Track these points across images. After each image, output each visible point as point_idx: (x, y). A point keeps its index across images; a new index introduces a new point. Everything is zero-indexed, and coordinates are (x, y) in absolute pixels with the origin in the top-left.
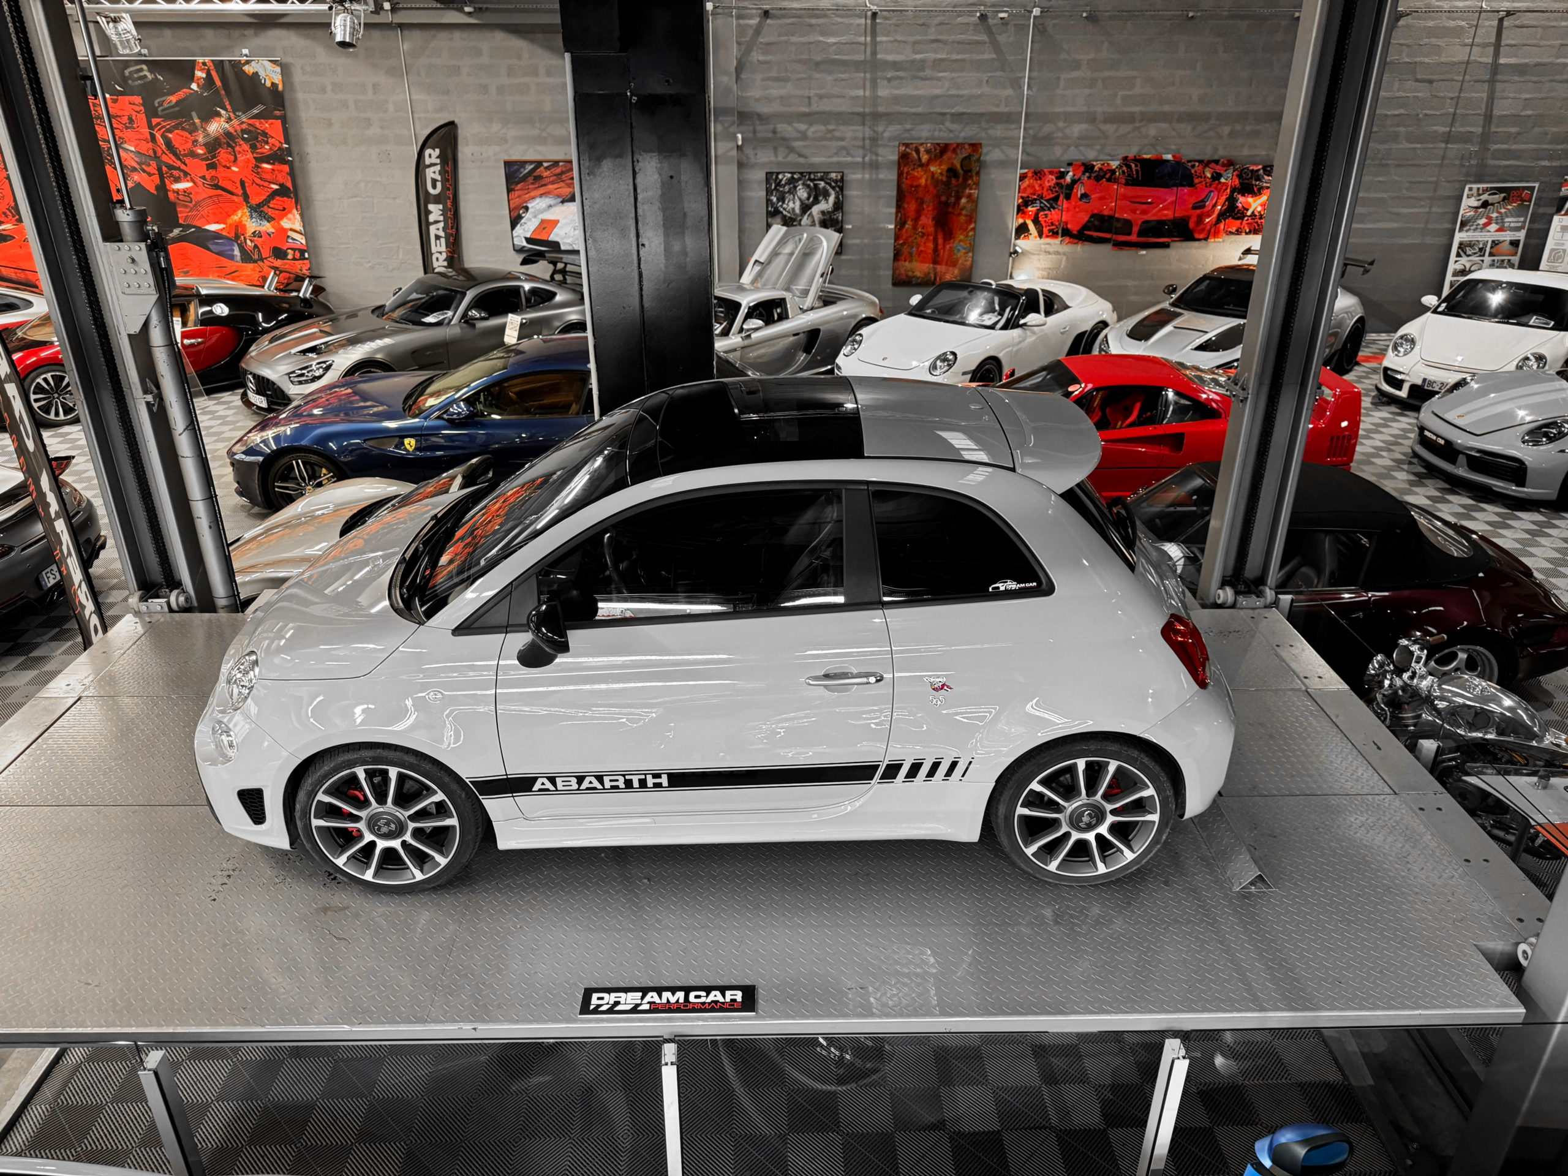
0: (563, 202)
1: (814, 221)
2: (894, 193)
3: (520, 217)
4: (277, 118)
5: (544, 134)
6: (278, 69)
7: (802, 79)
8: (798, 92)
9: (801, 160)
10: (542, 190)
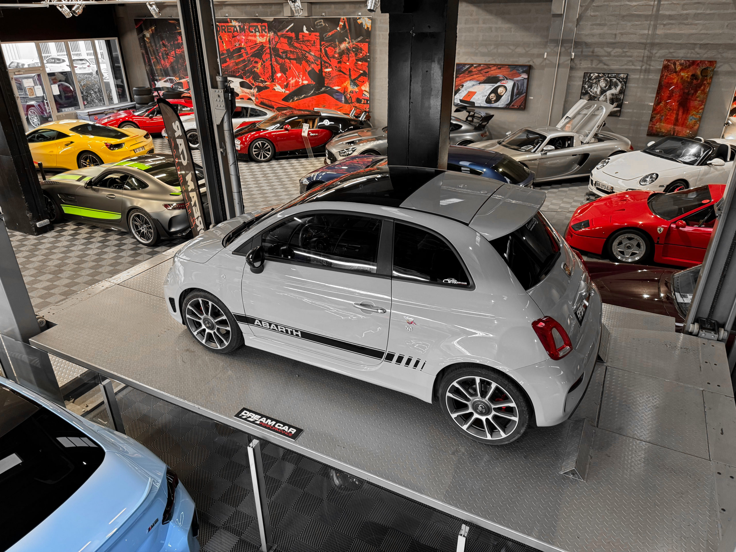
0: (479, 83)
1: (607, 99)
2: (657, 86)
3: (459, 90)
4: (367, 42)
5: (477, 51)
6: (370, 21)
7: (613, 25)
8: (609, 32)
9: (605, 67)
10: (471, 78)
